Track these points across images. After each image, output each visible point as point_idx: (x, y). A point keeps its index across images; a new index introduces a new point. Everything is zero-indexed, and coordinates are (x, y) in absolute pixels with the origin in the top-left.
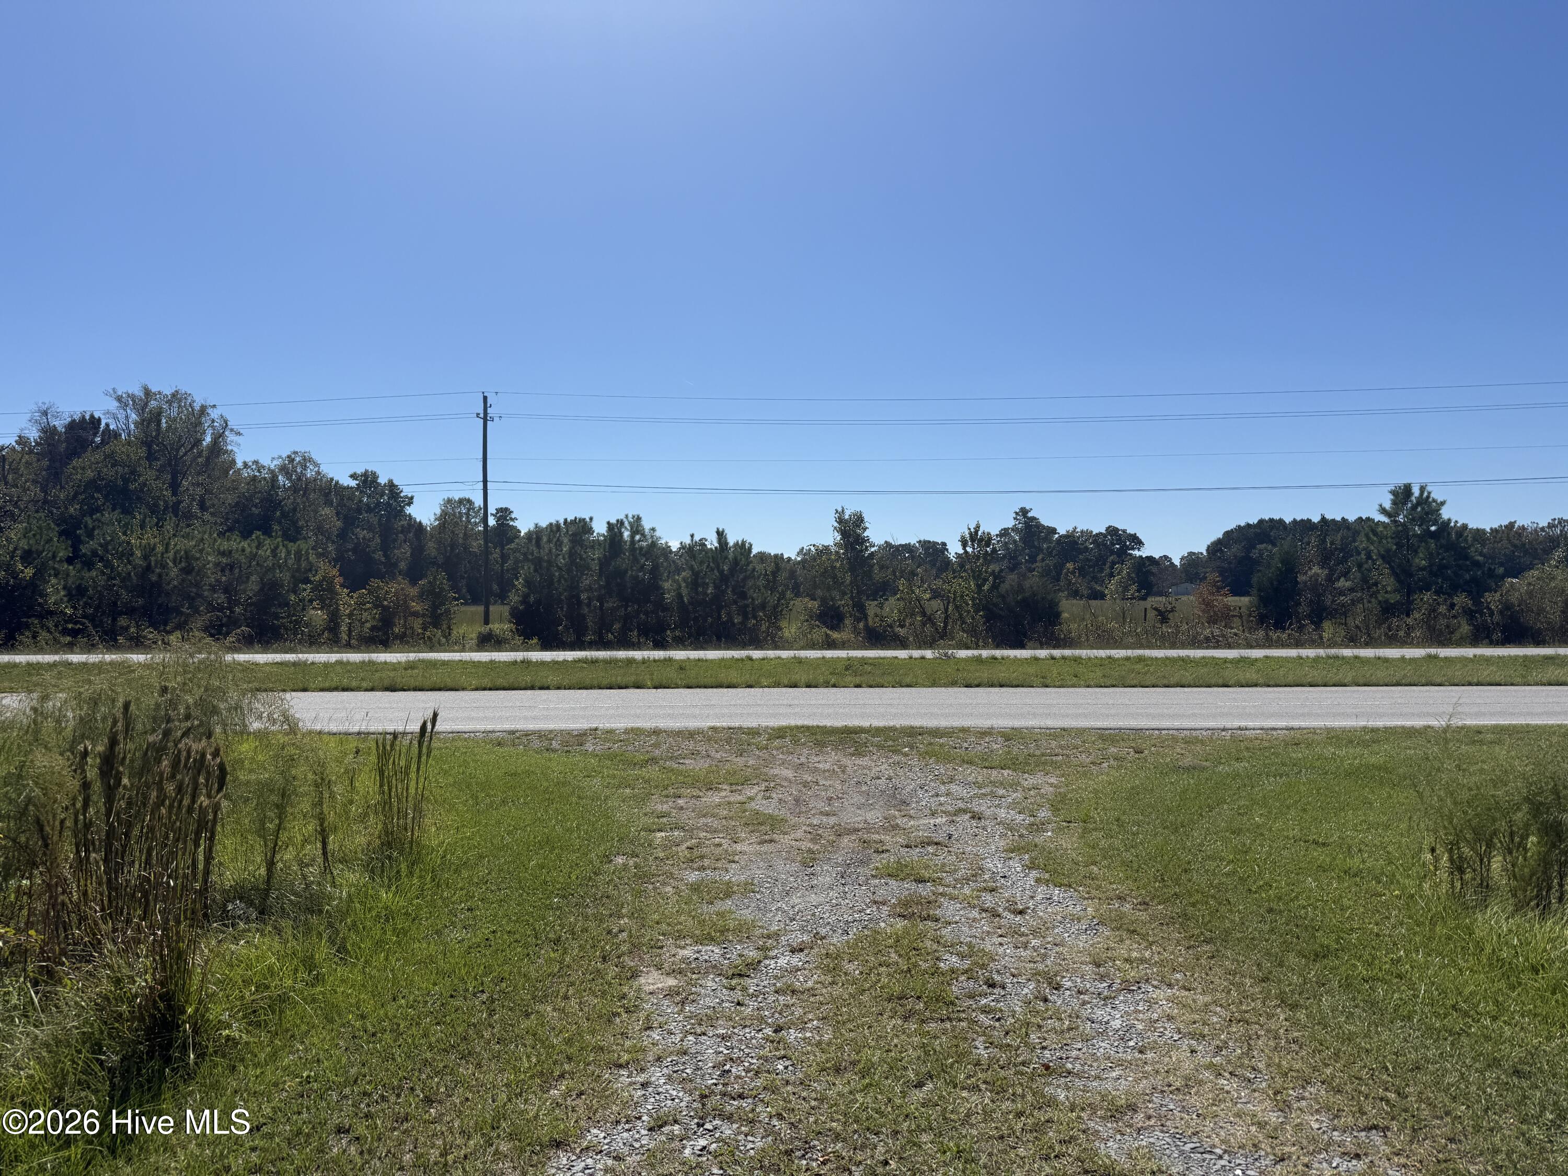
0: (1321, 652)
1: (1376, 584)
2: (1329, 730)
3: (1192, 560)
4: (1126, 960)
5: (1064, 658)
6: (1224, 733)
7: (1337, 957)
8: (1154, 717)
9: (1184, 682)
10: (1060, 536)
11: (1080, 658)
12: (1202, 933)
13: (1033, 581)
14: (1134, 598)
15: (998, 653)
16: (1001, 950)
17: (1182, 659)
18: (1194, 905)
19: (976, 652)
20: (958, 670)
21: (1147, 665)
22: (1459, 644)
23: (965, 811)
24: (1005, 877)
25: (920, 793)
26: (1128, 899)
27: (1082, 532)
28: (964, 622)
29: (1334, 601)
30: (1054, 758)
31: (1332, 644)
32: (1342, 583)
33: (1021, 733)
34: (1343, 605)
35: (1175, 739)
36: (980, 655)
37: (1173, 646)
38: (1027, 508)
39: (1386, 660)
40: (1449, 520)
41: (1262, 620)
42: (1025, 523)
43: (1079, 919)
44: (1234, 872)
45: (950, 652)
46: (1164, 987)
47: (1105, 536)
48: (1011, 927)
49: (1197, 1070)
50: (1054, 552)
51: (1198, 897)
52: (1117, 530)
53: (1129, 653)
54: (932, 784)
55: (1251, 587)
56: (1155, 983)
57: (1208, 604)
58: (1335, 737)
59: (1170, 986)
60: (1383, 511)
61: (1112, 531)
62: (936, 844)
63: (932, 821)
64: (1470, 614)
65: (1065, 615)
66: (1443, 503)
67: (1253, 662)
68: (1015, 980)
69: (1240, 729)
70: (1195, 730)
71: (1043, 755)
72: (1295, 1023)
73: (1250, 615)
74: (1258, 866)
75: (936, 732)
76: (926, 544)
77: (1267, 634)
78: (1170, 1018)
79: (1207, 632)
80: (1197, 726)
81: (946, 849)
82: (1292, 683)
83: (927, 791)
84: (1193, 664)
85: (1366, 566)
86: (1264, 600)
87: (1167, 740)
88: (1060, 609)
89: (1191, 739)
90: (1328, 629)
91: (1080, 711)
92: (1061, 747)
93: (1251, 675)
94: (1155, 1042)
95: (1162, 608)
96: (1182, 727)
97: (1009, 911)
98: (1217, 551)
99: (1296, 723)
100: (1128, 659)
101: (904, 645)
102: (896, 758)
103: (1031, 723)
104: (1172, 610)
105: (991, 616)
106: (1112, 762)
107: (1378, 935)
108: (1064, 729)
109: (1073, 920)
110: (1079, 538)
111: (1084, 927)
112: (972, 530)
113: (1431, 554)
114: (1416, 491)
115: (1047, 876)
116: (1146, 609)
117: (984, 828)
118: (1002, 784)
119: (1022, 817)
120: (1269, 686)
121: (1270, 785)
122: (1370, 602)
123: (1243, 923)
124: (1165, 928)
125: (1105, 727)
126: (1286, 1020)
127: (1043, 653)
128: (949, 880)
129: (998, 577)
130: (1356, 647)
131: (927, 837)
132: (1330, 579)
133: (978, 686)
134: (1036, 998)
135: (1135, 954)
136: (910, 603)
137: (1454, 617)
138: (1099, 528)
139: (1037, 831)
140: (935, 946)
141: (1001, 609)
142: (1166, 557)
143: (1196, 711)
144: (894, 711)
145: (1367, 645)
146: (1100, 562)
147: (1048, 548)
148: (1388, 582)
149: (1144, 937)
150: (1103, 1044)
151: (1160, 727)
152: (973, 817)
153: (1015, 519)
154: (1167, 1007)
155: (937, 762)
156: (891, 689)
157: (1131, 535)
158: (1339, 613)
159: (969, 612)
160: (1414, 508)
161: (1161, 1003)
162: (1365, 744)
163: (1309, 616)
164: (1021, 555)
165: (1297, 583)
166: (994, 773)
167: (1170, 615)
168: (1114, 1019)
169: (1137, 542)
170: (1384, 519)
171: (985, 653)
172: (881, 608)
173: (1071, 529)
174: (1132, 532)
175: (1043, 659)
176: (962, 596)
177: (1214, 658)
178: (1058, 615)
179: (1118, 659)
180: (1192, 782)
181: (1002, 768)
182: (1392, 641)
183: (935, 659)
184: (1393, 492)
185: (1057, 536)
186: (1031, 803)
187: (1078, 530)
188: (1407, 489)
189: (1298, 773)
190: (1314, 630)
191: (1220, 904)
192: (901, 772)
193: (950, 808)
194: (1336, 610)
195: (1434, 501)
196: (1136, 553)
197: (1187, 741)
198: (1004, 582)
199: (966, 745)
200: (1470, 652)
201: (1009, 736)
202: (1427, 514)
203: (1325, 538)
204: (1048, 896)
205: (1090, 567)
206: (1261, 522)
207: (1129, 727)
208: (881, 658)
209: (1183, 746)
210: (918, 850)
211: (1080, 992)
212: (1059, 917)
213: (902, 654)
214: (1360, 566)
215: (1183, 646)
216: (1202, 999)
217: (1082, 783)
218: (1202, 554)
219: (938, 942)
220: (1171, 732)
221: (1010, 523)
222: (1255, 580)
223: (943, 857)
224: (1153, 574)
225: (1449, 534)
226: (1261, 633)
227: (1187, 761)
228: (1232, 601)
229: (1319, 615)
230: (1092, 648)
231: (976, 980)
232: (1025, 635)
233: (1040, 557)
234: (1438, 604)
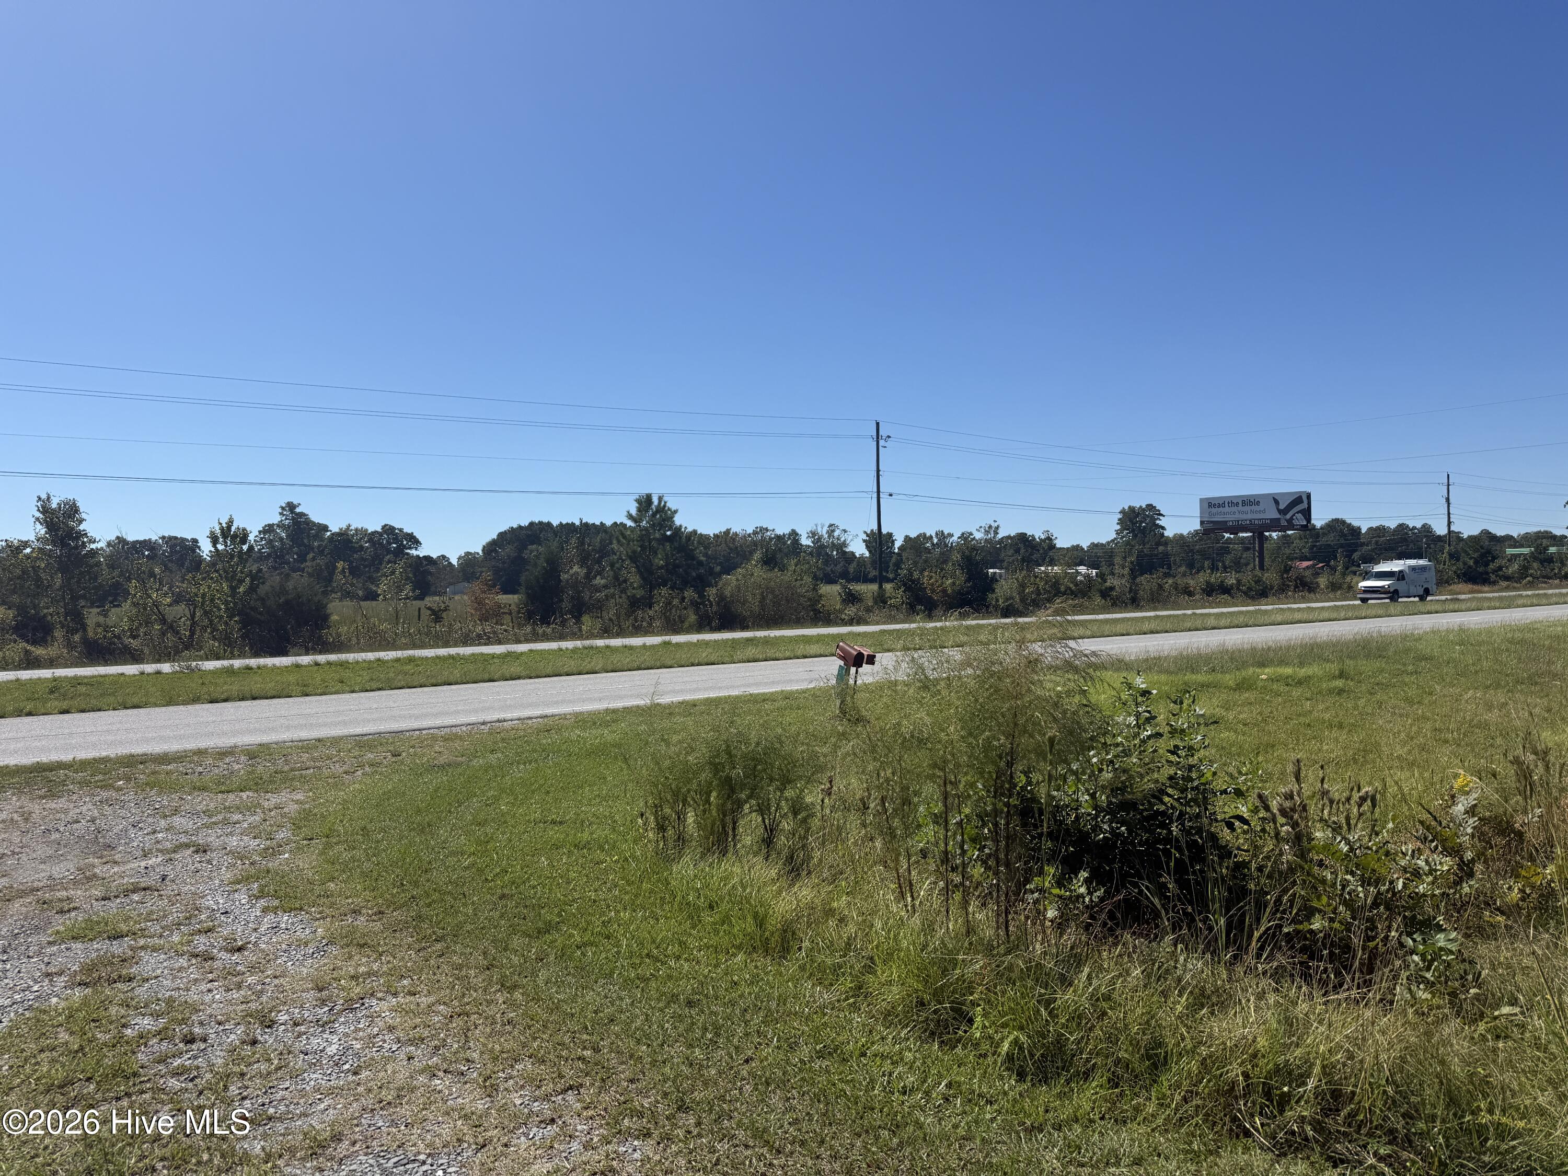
0: (579, 643)
1: (625, 581)
2: (576, 715)
3: (468, 560)
4: (352, 977)
5: (329, 663)
6: (483, 727)
7: (558, 930)
8: (417, 717)
9: (452, 679)
10: (333, 534)
11: (347, 662)
12: (434, 933)
13: (299, 582)
14: (408, 598)
15: (253, 662)
16: (208, 998)
17: (451, 657)
18: (429, 905)
19: (226, 663)
20: (203, 684)
21: (417, 665)
22: (688, 631)
23: (187, 846)
24: (226, 913)
25: (132, 833)
26: (364, 911)
27: (356, 530)
28: (214, 629)
29: (591, 597)
30: (304, 772)
31: (591, 636)
32: (599, 581)
33: (269, 749)
34: (599, 601)
35: (434, 738)
36: (232, 666)
37: (446, 645)
38: (295, 503)
39: (631, 648)
40: (681, 526)
41: (530, 616)
42: (293, 519)
43: (306, 944)
44: (473, 864)
45: (195, 663)
46: (389, 998)
47: (381, 534)
48: (225, 968)
49: (412, 1077)
50: (327, 551)
51: (436, 896)
52: (394, 528)
53: (399, 654)
54: (150, 820)
55: (520, 585)
56: (380, 995)
57: (479, 602)
58: (583, 721)
59: (395, 995)
60: (630, 517)
61: (388, 530)
62: (144, 889)
63: (143, 864)
64: (695, 605)
65: (335, 617)
66: (676, 512)
67: (517, 656)
68: (221, 1028)
69: (499, 721)
70: (455, 726)
71: (292, 770)
72: (511, 1004)
73: (519, 612)
74: (497, 854)
75: (164, 759)
76: (173, 542)
77: (534, 629)
78: (391, 1029)
79: (479, 629)
80: (459, 722)
81: (156, 893)
82: (551, 673)
83: (141, 828)
84: (462, 661)
85: (617, 565)
86: (532, 597)
87: (425, 739)
88: (328, 611)
89: (450, 736)
90: (587, 622)
91: (340, 719)
92: (313, 759)
93: (515, 669)
94: (372, 1059)
95: (435, 607)
96: (443, 725)
97: (227, 950)
98: (492, 551)
99: (549, 711)
100: (398, 660)
101: (136, 658)
102: (105, 794)
103: (285, 736)
104: (446, 610)
105: (247, 622)
106: (367, 769)
107: (595, 901)
108: (319, 740)
109: (299, 946)
110: (353, 536)
111: (311, 950)
112: (224, 525)
113: (667, 555)
114: (655, 501)
115: (276, 903)
116: (419, 609)
117: (209, 862)
118: (238, 808)
119: (257, 841)
120: (531, 678)
121: (519, 772)
122: (620, 597)
123: (476, 915)
124: (398, 935)
125: (364, 732)
126: (504, 1003)
127: (305, 660)
128: (155, 928)
129: (256, 577)
130: (609, 637)
131: (132, 884)
132: (588, 577)
133: (225, 700)
134: (243, 1042)
135: (362, 969)
136: (145, 609)
137: (685, 608)
138: (374, 526)
139: (273, 855)
140: (123, 1012)
141: (261, 613)
142: (444, 557)
143: (459, 708)
144: (110, 738)
145: (618, 635)
146: (376, 561)
147: (319, 546)
148: (635, 579)
149: (373, 948)
150: (315, 1076)
151: (421, 727)
152: (197, 852)
153: (281, 514)
154: (389, 1018)
155: (159, 794)
156: (111, 712)
157: (408, 534)
158: (598, 608)
159: (221, 617)
160: (654, 515)
161: (383, 1015)
162: (607, 724)
163: (570, 612)
164: (288, 553)
165: (560, 581)
166: (231, 796)
167: (444, 615)
168: (331, 1044)
169: (414, 541)
170: (630, 523)
171: (237, 663)
172: (105, 616)
173: (345, 527)
174: (409, 532)
175: (306, 666)
176: (212, 600)
177: (482, 654)
178: (326, 618)
179: (387, 661)
180: (445, 778)
181: (241, 791)
182: (638, 631)
183: (174, 673)
184: (638, 501)
185: (329, 533)
186: (271, 825)
187: (352, 528)
188: (649, 498)
189: (545, 758)
190: (575, 624)
191: (455, 899)
192: (108, 810)
193: (168, 845)
194: (593, 605)
195: (669, 509)
196: (414, 552)
197: (446, 739)
198: (263, 583)
199: (200, 769)
200: (694, 638)
201: (254, 754)
202: (664, 520)
203: (583, 539)
204: (274, 925)
205: (365, 567)
206: (532, 524)
207: (389, 730)
208: (101, 676)
209: (442, 744)
210: (118, 901)
211: (296, 1024)
212: (284, 946)
213: (131, 670)
214: (612, 565)
215: (456, 645)
216: (424, 1001)
217: (332, 793)
218: (478, 554)
219: (127, 1006)
220: (432, 731)
221: (275, 519)
222: (523, 578)
223: (152, 903)
224: (431, 574)
225: (680, 538)
226: (529, 629)
227: (442, 760)
228: (504, 598)
229: (579, 610)
230: (363, 651)
231: (171, 1039)
232: (288, 640)
233: (311, 555)
234: (673, 598)
